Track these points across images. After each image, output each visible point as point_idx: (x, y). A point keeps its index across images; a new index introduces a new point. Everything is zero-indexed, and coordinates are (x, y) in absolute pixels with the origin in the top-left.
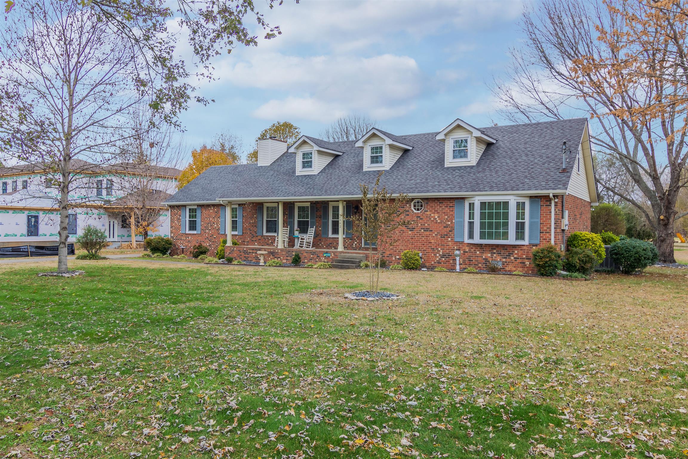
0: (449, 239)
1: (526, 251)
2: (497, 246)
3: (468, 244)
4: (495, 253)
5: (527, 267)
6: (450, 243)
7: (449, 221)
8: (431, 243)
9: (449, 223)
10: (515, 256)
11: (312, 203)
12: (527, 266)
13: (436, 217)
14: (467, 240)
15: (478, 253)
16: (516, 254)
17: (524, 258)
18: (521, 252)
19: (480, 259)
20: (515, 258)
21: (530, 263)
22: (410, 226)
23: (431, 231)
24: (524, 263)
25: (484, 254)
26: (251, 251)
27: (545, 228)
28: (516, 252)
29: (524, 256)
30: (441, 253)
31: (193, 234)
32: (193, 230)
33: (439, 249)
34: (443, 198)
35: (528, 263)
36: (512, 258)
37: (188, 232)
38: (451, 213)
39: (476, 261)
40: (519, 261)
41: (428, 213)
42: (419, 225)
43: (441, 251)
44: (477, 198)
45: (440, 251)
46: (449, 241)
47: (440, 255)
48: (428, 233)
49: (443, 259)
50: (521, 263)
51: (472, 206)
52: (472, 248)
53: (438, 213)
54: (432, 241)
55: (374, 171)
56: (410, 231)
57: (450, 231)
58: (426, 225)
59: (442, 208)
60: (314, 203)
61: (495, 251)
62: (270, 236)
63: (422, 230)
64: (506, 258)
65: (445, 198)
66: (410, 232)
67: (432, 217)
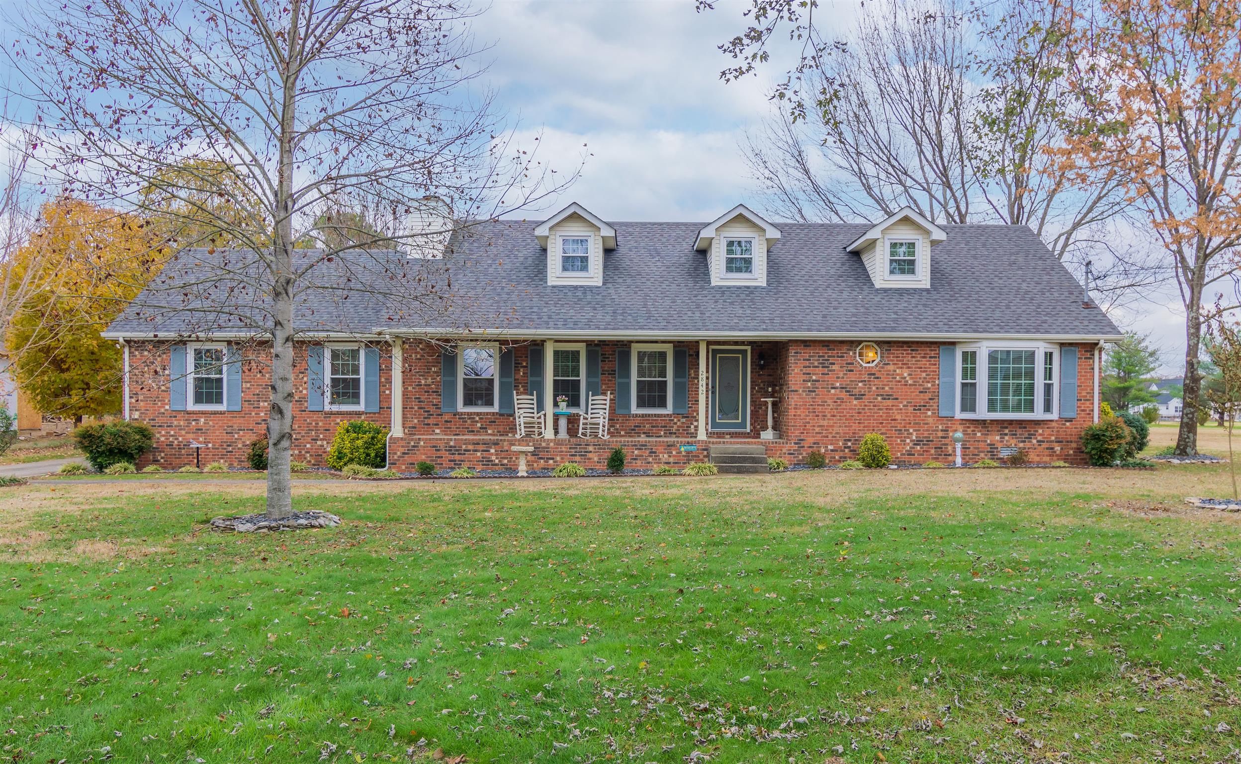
0: (929, 413)
1: (1055, 430)
2: (1011, 422)
3: (962, 420)
4: (1006, 434)
5: (1057, 455)
6: (930, 420)
7: (928, 382)
8: (895, 420)
9: (929, 385)
10: (1039, 438)
11: (590, 344)
12: (1058, 452)
13: (905, 375)
14: (959, 415)
15: (979, 434)
16: (1040, 435)
17: (1051, 442)
18: (1048, 431)
19: (982, 445)
20: (1038, 441)
21: (1062, 449)
22: (856, 391)
23: (897, 399)
24: (1052, 448)
25: (989, 437)
26: (470, 447)
27: (1084, 394)
28: (1040, 431)
29: (1053, 438)
30: (914, 438)
31: (215, 413)
32: (209, 401)
33: (911, 431)
34: (917, 342)
35: (1059, 448)
36: (1034, 441)
37: (191, 406)
38: (933, 368)
39: (975, 448)
40: (1044, 445)
41: (891, 367)
42: (874, 388)
43: (915, 433)
44: (985, 344)
45: (911, 434)
46: (929, 416)
47: (911, 441)
48: (890, 403)
49: (918, 447)
50: (1047, 448)
51: (970, 358)
52: (969, 427)
53: (909, 368)
54: (898, 417)
55: (739, 288)
56: (856, 399)
57: (930, 399)
58: (887, 388)
59: (917, 359)
60: (596, 345)
61: (1007, 431)
62: (478, 414)
63: (879, 398)
64: (1024, 442)
65: (922, 343)
66: (855, 402)
67: (898, 375)
